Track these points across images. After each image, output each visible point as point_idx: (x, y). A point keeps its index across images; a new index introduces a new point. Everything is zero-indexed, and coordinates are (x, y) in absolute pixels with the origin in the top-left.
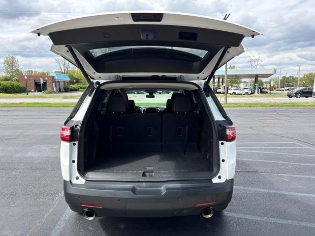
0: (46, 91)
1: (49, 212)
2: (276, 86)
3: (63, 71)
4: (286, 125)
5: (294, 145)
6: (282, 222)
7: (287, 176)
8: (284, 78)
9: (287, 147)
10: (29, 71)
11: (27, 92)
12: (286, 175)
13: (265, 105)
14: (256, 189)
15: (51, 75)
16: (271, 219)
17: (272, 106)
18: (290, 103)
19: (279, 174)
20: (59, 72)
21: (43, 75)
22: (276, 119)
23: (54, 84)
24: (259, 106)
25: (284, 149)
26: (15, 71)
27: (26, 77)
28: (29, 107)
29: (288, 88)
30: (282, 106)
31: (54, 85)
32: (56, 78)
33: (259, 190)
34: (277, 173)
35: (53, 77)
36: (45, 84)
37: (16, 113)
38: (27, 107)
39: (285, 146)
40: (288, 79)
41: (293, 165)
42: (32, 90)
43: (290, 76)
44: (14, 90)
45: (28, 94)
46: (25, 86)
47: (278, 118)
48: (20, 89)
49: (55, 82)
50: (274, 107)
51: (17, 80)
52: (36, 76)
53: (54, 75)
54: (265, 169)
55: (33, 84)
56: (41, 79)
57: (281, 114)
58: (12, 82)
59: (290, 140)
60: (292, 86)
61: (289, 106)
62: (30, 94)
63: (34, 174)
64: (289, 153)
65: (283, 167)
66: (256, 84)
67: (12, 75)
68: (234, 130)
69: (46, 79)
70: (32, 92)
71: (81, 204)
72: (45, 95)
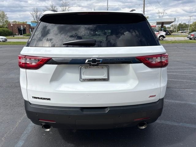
0: (26, 35)
1: (20, 119)
2: (175, 30)
3: (36, 21)
4: (184, 55)
5: (192, 68)
6: (194, 127)
7: (192, 91)
8: (180, 24)
9: (187, 70)
10: (14, 21)
11: (14, 35)
12: (190, 90)
13: (169, 42)
14: (171, 101)
15: (28, 24)
16: (185, 124)
17: (173, 43)
18: (184, 41)
19: (186, 90)
20: (34, 22)
21: (23, 24)
22: (177, 51)
23: (30, 29)
24: (165, 43)
25: (186, 71)
26: (5, 21)
27: (12, 25)
28: (14, 44)
29: (182, 31)
30: (180, 43)
31: (31, 31)
32: (32, 25)
33: (173, 101)
34: (184, 89)
35: (30, 25)
36: (24, 30)
37: (6, 49)
38: (13, 44)
39: (186, 69)
40: (182, 25)
41: (194, 82)
42: (17, 34)
43: (184, 24)
44: (5, 34)
45: (14, 36)
46: (12, 31)
47: (178, 50)
48: (9, 33)
49: (31, 28)
50: (174, 43)
51: (7, 27)
52: (18, 24)
53: (30, 24)
54: (175, 85)
55: (17, 30)
56: (22, 26)
57: (180, 48)
58: (4, 29)
59: (189, 65)
60: (185, 30)
61: (184, 43)
62: (16, 36)
63: (13, 91)
64: (189, 74)
65: (187, 84)
66: (162, 29)
67: (4, 24)
68: (167, 57)
69: (25, 26)
70: (16, 35)
71: (39, 120)
72: (25, 37)
